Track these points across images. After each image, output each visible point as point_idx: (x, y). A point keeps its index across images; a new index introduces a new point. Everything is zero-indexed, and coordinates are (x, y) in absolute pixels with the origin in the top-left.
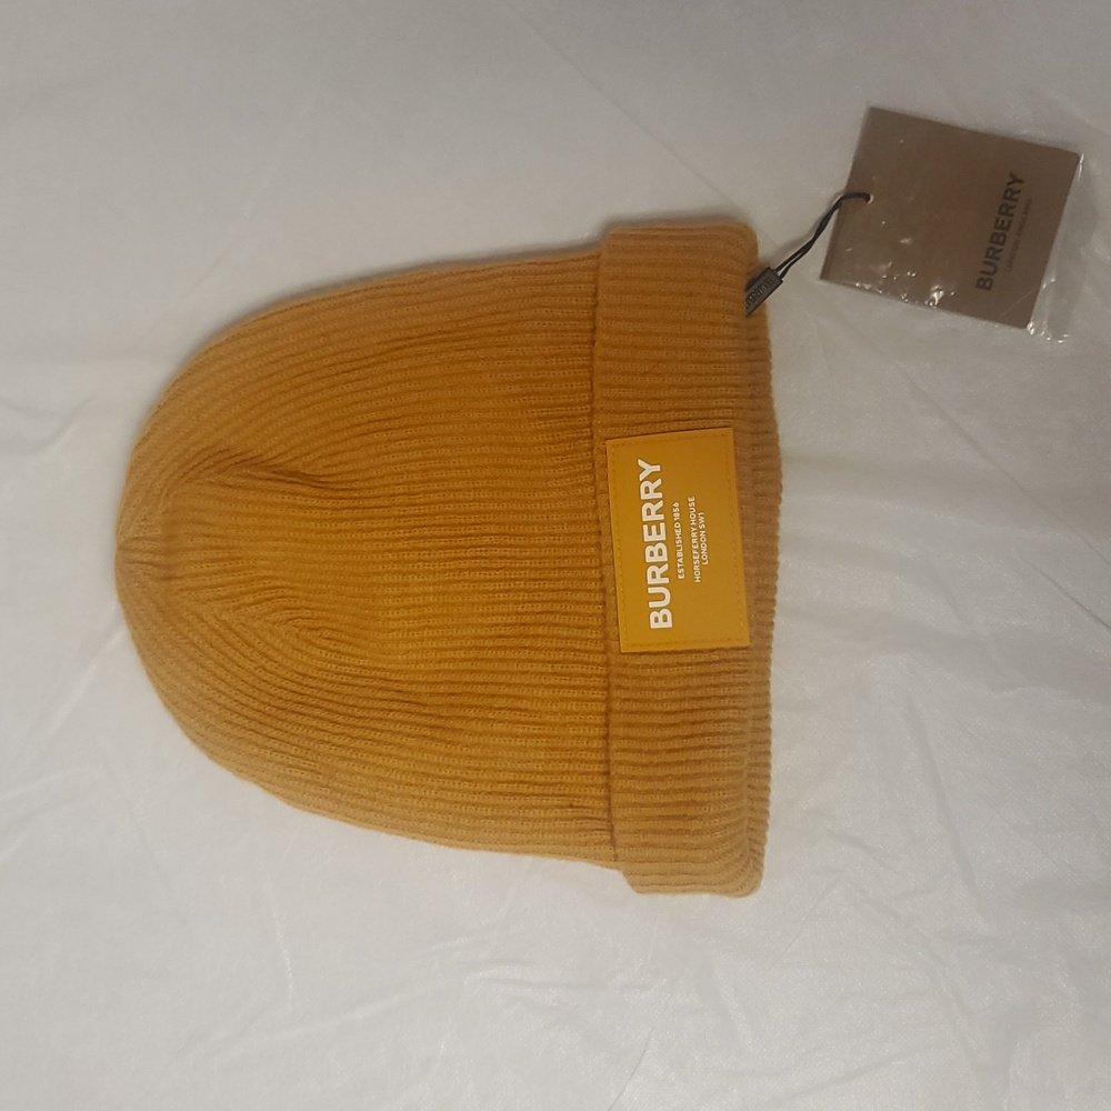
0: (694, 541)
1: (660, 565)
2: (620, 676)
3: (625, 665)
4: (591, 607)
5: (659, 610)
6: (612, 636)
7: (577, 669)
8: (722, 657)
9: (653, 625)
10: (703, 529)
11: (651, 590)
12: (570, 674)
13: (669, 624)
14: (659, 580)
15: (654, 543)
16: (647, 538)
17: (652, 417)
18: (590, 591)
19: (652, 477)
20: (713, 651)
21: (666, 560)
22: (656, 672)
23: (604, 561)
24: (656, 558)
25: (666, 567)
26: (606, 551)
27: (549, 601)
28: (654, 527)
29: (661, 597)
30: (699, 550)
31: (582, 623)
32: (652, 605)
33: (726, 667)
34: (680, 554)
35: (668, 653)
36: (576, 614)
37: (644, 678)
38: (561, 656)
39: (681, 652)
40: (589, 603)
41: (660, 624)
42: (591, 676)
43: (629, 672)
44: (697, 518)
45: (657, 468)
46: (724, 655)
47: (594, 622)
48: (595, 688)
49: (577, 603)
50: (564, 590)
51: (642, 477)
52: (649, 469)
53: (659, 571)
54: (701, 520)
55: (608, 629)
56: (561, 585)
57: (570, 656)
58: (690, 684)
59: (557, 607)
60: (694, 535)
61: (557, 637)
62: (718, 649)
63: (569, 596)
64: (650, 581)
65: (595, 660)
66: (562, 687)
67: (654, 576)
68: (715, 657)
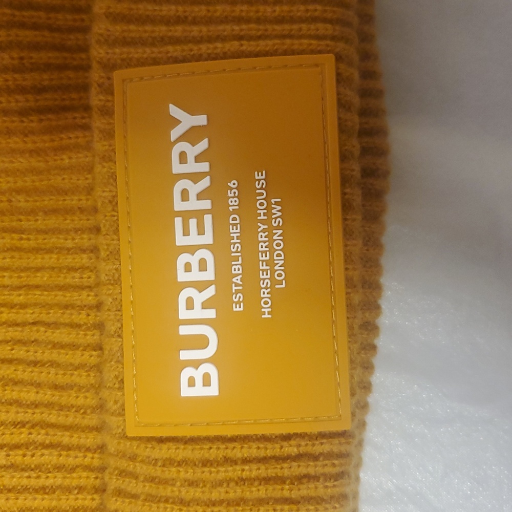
0: (263, 247)
1: (201, 286)
2: (123, 473)
3: (133, 458)
4: (79, 353)
5: (196, 364)
6: (111, 405)
7: (50, 458)
8: (302, 450)
9: (186, 391)
10: (278, 228)
11: (184, 330)
12: (38, 468)
13: (213, 390)
14: (198, 313)
15: (192, 249)
16: (181, 240)
17: (195, 31)
18: (79, 326)
19: (192, 136)
20: (287, 438)
21: (212, 278)
22: (188, 474)
23: (103, 277)
24: (196, 275)
25: (211, 291)
26: (107, 259)
27: (7, 342)
28: (193, 222)
29: (200, 342)
30: (271, 263)
31: (61, 380)
32: (185, 355)
33: (311, 468)
34: (237, 268)
35: (208, 439)
36: (53, 364)
37: (165, 482)
38: (22, 436)
39: (233, 439)
40: (74, 346)
41: (199, 391)
42: (73, 470)
43: (141, 469)
44: (269, 208)
45: (201, 120)
46: (306, 447)
47: (81, 378)
48: (81, 489)
49: (56, 346)
50: (34, 324)
51: (175, 134)
52: (187, 121)
53: (200, 298)
54: (276, 211)
55: (105, 394)
56: (28, 315)
57: (39, 436)
58: (247, 495)
59: (20, 352)
60: (262, 237)
61: (18, 403)
62: (297, 435)
63: (41, 334)
64: (184, 314)
65: (82, 441)
66: (26, 489)
67: (190, 304)
68: (290, 449)
